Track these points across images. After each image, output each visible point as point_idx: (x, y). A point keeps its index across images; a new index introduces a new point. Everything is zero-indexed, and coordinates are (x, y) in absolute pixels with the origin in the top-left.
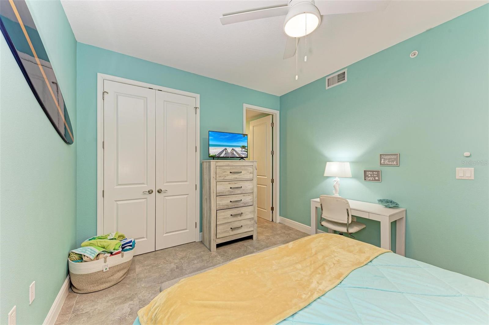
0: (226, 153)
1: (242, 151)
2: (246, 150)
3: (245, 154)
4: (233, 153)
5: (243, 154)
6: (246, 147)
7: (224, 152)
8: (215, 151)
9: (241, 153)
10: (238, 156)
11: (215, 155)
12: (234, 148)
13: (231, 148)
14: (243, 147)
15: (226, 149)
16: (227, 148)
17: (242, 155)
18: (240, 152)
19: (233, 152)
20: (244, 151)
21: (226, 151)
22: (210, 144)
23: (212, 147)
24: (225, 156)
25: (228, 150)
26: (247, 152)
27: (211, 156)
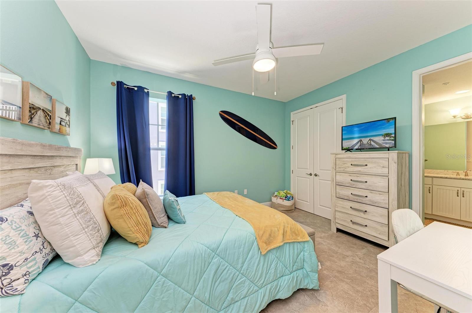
0: (360, 145)
1: (384, 140)
2: (392, 138)
3: (391, 142)
4: (371, 144)
5: (386, 143)
6: (391, 134)
7: (359, 144)
8: (348, 143)
9: (384, 143)
10: (378, 147)
11: (349, 148)
12: (372, 138)
13: (369, 139)
14: (388, 135)
15: (361, 141)
16: (362, 139)
17: (384, 144)
18: (381, 142)
19: (370, 142)
20: (388, 140)
21: (361, 142)
22: (343, 138)
23: (345, 141)
24: (359, 148)
25: (363, 141)
26: (395, 140)
27: (345, 148)
